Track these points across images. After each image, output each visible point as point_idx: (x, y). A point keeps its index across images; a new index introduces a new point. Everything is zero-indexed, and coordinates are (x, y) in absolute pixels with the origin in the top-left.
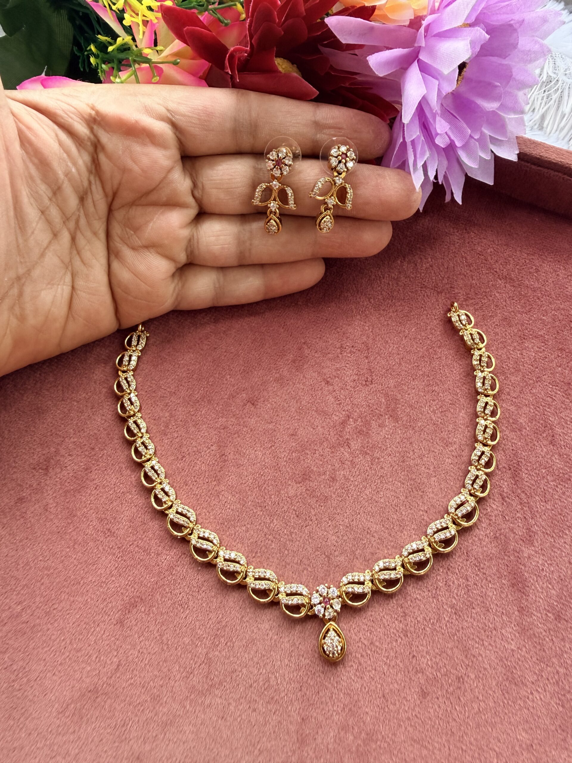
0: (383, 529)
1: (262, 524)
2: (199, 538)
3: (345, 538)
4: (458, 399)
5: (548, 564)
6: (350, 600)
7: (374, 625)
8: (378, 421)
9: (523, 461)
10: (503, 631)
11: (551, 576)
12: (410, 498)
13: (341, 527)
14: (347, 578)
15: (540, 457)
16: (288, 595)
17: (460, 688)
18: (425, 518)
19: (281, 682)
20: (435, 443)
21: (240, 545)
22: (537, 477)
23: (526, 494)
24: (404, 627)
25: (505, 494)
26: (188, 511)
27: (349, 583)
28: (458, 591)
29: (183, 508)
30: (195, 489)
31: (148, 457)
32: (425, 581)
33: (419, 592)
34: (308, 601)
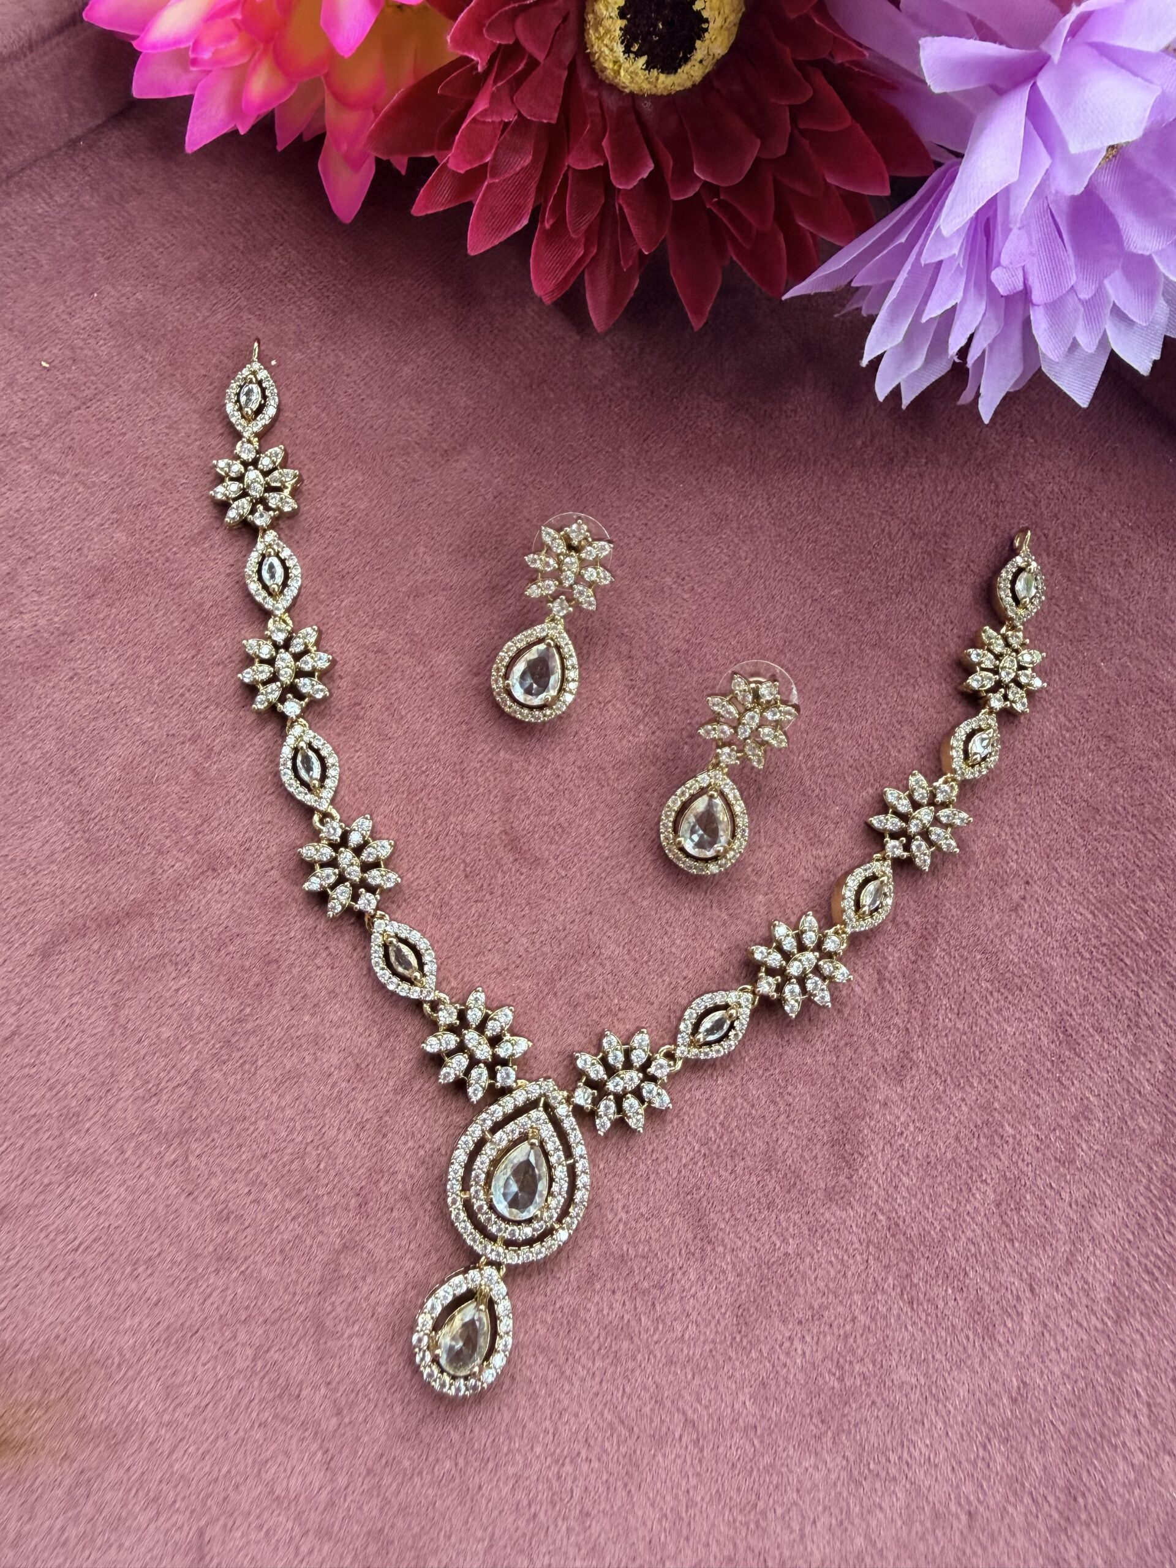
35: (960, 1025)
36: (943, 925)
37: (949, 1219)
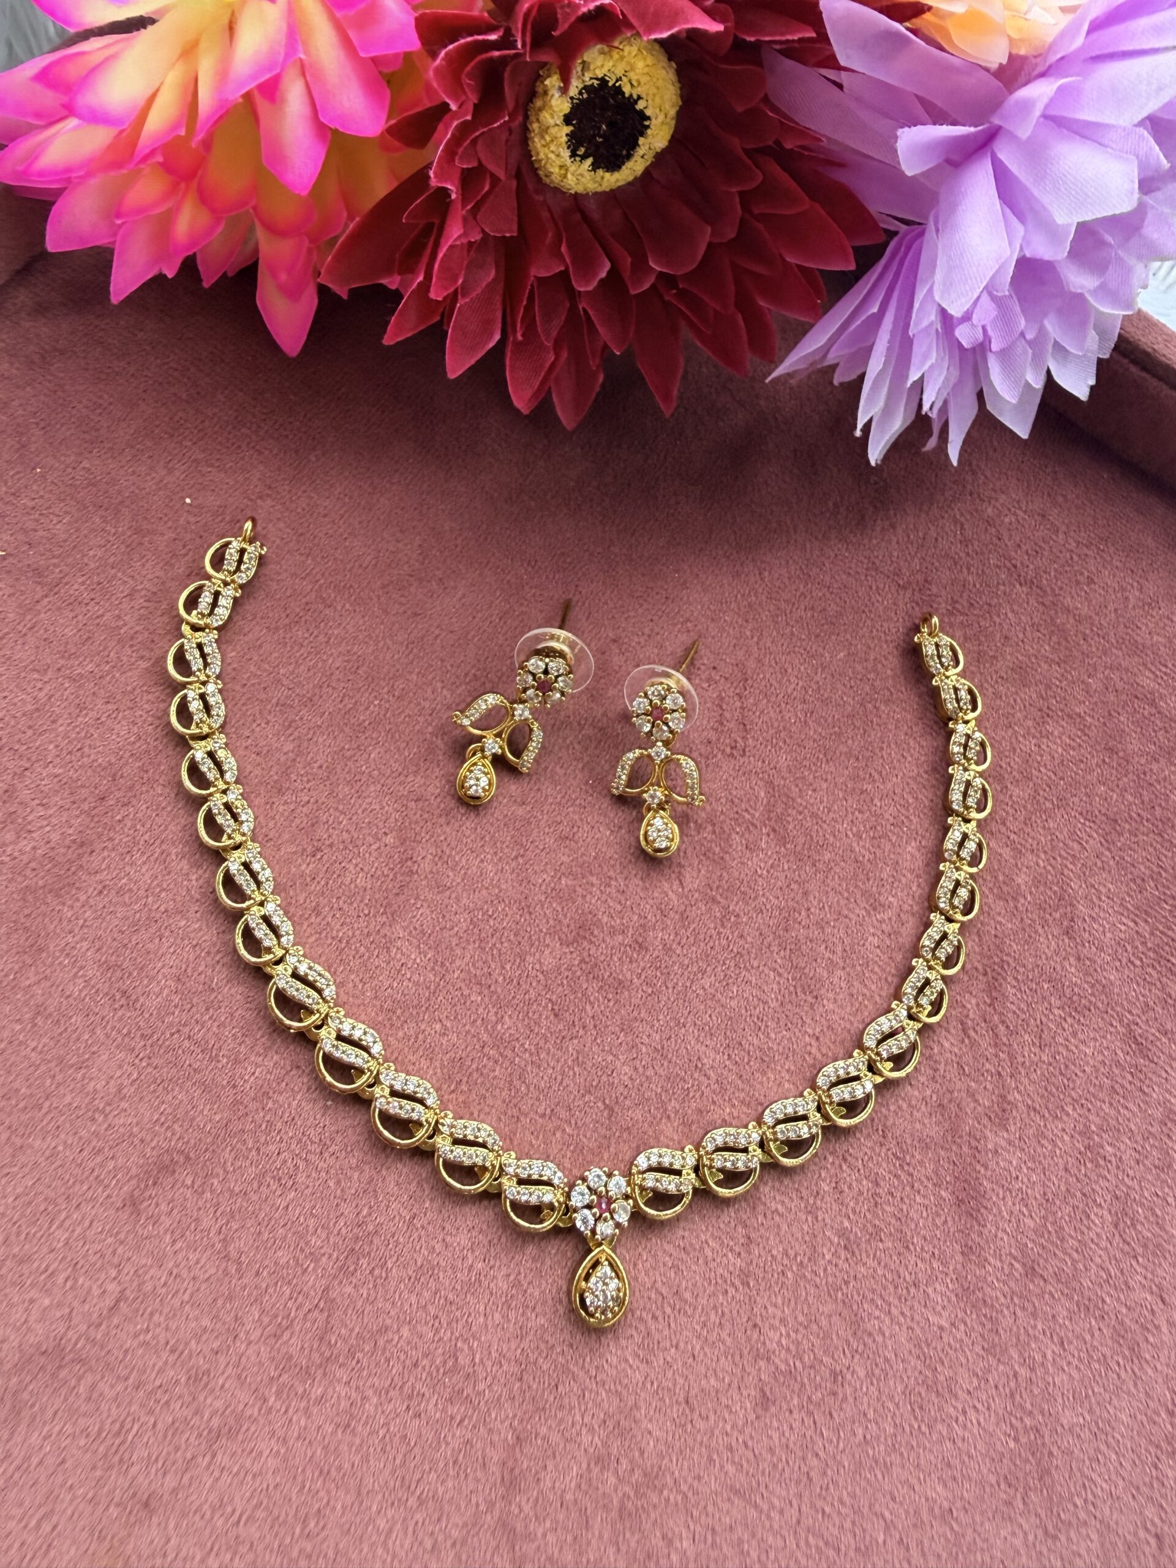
0: (727, 1063)
1: (479, 1022)
2: (340, 1038)
3: (650, 1072)
4: (907, 817)
5: (1028, 1168)
6: (646, 1204)
7: (684, 1256)
8: (747, 836)
9: (1011, 961)
10: (930, 1290)
11: (1029, 1191)
12: (789, 1007)
13: (644, 1050)
14: (649, 1159)
15: (1044, 957)
16: (521, 1182)
17: (835, 1394)
18: (814, 1051)
19: (482, 1360)
20: (852, 900)
21: (424, 1064)
22: (1033, 997)
23: (1008, 1027)
24: (744, 1265)
25: (970, 1023)
26: (320, 975)
27: (651, 1169)
28: (857, 1203)
29: (310, 968)
30: (338, 926)
31: (238, 838)
32: (797, 1178)
33: (783, 1198)
34: (562, 1200)
35: (1045, 1058)
36: (1008, 964)
37: (1077, 1251)
